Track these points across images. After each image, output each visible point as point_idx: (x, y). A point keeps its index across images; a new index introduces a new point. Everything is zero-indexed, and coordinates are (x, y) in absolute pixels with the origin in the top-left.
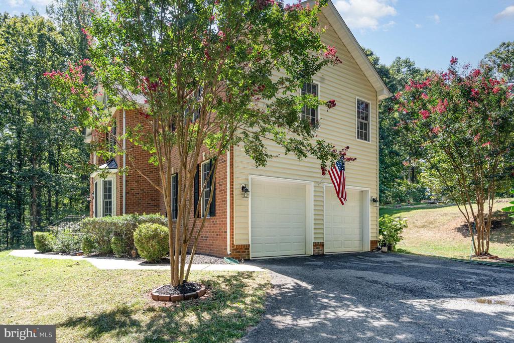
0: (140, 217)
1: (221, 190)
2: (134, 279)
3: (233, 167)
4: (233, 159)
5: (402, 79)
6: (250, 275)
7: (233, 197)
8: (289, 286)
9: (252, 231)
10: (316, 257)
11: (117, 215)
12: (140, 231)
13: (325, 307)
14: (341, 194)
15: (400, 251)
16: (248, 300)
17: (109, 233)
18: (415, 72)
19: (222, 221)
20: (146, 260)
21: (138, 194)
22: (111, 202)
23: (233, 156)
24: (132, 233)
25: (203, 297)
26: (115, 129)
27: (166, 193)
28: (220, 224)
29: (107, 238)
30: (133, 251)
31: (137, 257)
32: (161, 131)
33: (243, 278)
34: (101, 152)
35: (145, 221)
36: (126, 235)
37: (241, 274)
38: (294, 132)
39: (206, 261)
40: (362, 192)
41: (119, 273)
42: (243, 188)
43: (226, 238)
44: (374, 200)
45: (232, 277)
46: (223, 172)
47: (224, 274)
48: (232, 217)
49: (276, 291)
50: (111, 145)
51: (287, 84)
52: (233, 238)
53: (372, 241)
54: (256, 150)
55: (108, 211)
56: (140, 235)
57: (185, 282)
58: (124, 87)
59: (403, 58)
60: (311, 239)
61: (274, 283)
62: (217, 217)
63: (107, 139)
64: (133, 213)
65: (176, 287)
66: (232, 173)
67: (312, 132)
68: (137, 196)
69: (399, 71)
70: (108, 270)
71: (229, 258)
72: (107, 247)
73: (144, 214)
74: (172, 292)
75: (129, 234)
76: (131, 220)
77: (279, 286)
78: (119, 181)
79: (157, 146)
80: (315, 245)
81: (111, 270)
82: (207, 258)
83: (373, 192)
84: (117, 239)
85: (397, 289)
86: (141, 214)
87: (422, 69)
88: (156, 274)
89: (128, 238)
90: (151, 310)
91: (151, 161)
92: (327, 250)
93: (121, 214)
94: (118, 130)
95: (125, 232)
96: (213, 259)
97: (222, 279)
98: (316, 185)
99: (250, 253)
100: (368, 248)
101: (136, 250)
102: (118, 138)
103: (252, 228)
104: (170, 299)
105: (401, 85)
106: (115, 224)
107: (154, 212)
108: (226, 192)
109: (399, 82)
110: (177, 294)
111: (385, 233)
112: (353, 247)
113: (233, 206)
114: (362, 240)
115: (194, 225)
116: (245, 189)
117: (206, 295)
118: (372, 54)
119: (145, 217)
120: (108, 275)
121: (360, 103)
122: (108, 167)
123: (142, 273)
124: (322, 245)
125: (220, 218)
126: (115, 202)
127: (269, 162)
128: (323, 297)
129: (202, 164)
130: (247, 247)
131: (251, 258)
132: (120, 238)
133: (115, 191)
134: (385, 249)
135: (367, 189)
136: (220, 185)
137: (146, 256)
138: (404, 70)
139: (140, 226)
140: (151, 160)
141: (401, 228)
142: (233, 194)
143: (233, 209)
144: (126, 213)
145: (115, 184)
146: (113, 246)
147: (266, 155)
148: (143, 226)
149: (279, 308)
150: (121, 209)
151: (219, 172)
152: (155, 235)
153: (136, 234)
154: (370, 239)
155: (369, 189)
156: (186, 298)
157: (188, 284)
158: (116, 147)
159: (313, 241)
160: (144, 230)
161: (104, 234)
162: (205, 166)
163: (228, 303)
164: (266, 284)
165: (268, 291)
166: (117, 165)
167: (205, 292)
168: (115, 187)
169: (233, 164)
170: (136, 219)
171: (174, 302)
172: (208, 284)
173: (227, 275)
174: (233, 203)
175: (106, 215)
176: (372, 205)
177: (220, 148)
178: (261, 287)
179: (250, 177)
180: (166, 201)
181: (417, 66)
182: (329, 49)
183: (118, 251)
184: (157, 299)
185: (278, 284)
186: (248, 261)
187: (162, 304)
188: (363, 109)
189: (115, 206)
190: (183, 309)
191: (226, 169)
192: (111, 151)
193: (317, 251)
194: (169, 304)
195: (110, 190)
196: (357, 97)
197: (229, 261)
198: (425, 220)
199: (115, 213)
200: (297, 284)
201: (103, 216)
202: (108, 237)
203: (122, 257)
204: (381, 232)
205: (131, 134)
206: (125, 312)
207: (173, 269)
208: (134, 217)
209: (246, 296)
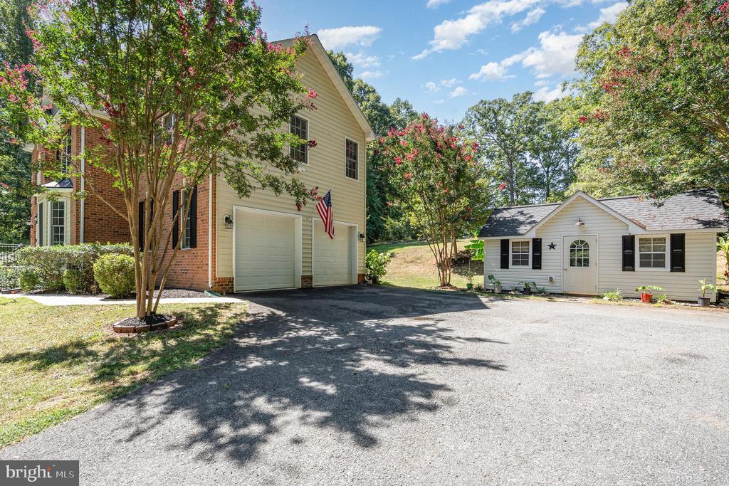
0: (104, 247)
1: (203, 220)
2: (92, 314)
3: (215, 197)
4: (215, 188)
5: (402, 120)
6: (227, 307)
7: (215, 228)
8: (265, 315)
9: (236, 263)
10: (303, 290)
11: (72, 244)
12: (103, 263)
13: (290, 329)
14: (329, 228)
15: (386, 284)
16: (219, 328)
17: (60, 265)
18: (413, 115)
19: (204, 253)
20: (110, 295)
21: (102, 220)
22: (62, 229)
23: (215, 185)
24: (92, 265)
25: (172, 327)
26: (69, 148)
27: (131, 221)
28: (201, 256)
29: (57, 273)
30: (93, 287)
31: (99, 292)
32: (127, 155)
33: (220, 309)
34: (50, 172)
35: (109, 252)
36: (84, 267)
37: (219, 306)
38: (277, 166)
39: (184, 295)
40: (351, 227)
41: (73, 308)
42: (227, 219)
43: (208, 270)
44: (362, 236)
45: (207, 308)
46: (205, 202)
47: (200, 306)
48: (214, 249)
49: (249, 319)
50: (64, 166)
51: (266, 121)
52: (215, 271)
53: (359, 275)
54: (238, 181)
55: (58, 237)
56: (103, 268)
57: (154, 313)
58: (82, 101)
59: (403, 100)
60: (300, 273)
61: (250, 312)
62: (198, 248)
63: (58, 158)
64: (94, 242)
65: (141, 319)
66: (214, 203)
67: (295, 169)
68: (101, 222)
69: (399, 111)
70: (58, 307)
71: (210, 292)
72: (58, 282)
73: (108, 243)
74: (138, 323)
75: (89, 266)
76: (91, 251)
77: (254, 315)
78: (75, 203)
79: (121, 171)
80: (304, 278)
81: (62, 307)
82: (185, 292)
83: (361, 228)
84: (72, 272)
85: (360, 314)
86: (104, 243)
87: (420, 112)
88: (122, 308)
89: (87, 272)
90: (113, 340)
91: (115, 186)
92: (315, 284)
93: (78, 243)
94: (74, 149)
95: (82, 265)
96: (191, 293)
97: (196, 311)
98: (305, 219)
99: (234, 286)
100: (355, 281)
101: (97, 284)
102: (74, 158)
103: (236, 260)
104: (135, 331)
105: (401, 125)
106: (68, 255)
107: (122, 241)
108: (208, 222)
109: (399, 121)
110: (142, 325)
111: (372, 267)
112: (342, 280)
113: (215, 237)
114: (350, 273)
115: (164, 255)
116: (228, 221)
117: (176, 325)
118: (374, 91)
119: (108, 246)
120: (59, 311)
121: (349, 143)
122: (58, 186)
123: (103, 308)
124: (311, 278)
125: (202, 250)
126: (69, 229)
127: (253, 194)
128: (292, 322)
129: (182, 190)
130: (231, 280)
131: (235, 292)
132: (75, 271)
133: (69, 215)
134: (371, 282)
135: (355, 225)
136: (202, 215)
137: (110, 291)
138: (404, 111)
139: (102, 257)
140: (116, 184)
141: (385, 263)
142: (215, 225)
143: (215, 240)
144: (85, 241)
145: (69, 206)
146: (65, 281)
147: (250, 186)
148: (106, 258)
149: (248, 333)
150: (78, 237)
151: (201, 200)
152: (122, 268)
153: (96, 266)
154: (358, 272)
155: (357, 225)
156: (152, 329)
157: (156, 316)
158: (71, 168)
159: (301, 274)
160: (107, 262)
161: (53, 267)
162: (185, 193)
163: (198, 331)
164: (241, 314)
165: (242, 319)
166: (72, 184)
167: (176, 322)
168: (69, 211)
169: (215, 194)
170: (97, 249)
171: (139, 332)
172: (180, 316)
173: (203, 307)
174: (215, 234)
175: (55, 244)
176: (360, 240)
177: (195, 178)
178: (236, 316)
179: (234, 208)
180: (133, 229)
181: (414, 109)
182: (310, 92)
183: (73, 287)
184: (121, 331)
185: (253, 313)
186: (231, 293)
187: (125, 335)
188: (351, 149)
189: (69, 233)
190: (147, 338)
191: (208, 199)
192: (63, 172)
193: (305, 284)
194: (132, 335)
195: (62, 213)
196: (346, 137)
197: (210, 295)
198: (414, 255)
199: (69, 242)
200: (272, 312)
201: (52, 245)
202: (59, 271)
203: (78, 294)
204: (368, 266)
205: (89, 155)
206: (79, 345)
207: (139, 303)
208: (95, 247)
209: (219, 324)
